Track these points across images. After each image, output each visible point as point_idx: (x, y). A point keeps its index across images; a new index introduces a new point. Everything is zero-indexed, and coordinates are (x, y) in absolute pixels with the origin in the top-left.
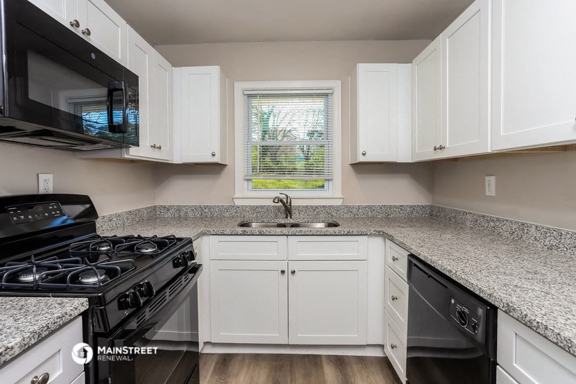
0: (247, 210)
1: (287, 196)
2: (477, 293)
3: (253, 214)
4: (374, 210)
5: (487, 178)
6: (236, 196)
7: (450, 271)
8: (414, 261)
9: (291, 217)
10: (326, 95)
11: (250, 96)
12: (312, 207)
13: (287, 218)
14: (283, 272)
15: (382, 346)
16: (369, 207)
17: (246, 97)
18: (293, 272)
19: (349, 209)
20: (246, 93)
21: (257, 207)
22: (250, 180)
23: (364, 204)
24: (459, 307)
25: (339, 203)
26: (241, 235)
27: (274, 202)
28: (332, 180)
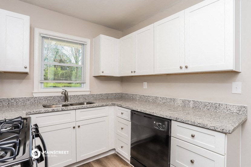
0: (42, 99)
1: (66, 91)
2: (165, 117)
3: (45, 101)
4: (102, 96)
5: (144, 83)
6: (34, 91)
7: (153, 113)
8: (134, 112)
9: (68, 101)
10: (83, 44)
11: (43, 37)
12: (77, 95)
13: (65, 101)
14: (74, 127)
15: (114, 149)
16: (101, 94)
17: (41, 37)
18: (79, 127)
19: (93, 96)
20: (41, 35)
21: (48, 97)
22: (43, 83)
23: (99, 93)
24: (157, 124)
25: (88, 93)
26: (51, 112)
27: (62, 94)
28: (85, 83)
